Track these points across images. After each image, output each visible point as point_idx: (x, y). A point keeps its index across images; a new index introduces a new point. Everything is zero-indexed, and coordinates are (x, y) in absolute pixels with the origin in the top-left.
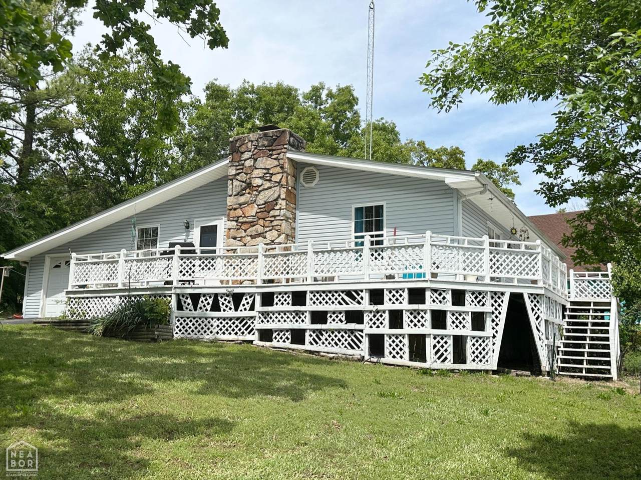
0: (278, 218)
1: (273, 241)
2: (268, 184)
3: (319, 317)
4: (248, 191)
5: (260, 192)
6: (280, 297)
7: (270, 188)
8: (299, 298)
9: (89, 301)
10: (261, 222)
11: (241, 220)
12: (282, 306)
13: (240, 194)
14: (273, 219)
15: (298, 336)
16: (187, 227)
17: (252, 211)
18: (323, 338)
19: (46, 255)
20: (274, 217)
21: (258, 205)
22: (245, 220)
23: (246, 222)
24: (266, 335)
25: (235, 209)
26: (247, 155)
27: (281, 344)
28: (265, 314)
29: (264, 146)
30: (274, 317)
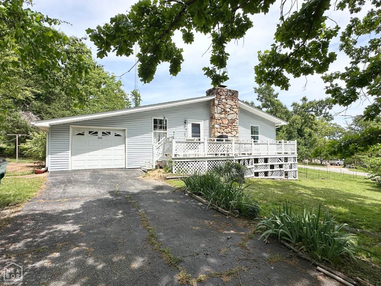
0: (236, 126)
1: (235, 136)
2: (232, 112)
3: (272, 167)
4: (224, 113)
5: (228, 115)
6: (260, 160)
7: (233, 114)
8: (266, 160)
9: (189, 164)
10: (230, 127)
11: (222, 125)
12: (261, 163)
13: (221, 113)
14: (234, 126)
15: (266, 174)
16: (185, 123)
17: (226, 122)
18: (273, 173)
19: (71, 126)
20: (235, 126)
21: (228, 120)
22: (223, 125)
23: (224, 126)
24: (257, 174)
25: (219, 120)
26: (223, 97)
27: (262, 177)
28: (256, 166)
29: (230, 95)
30: (259, 167)
